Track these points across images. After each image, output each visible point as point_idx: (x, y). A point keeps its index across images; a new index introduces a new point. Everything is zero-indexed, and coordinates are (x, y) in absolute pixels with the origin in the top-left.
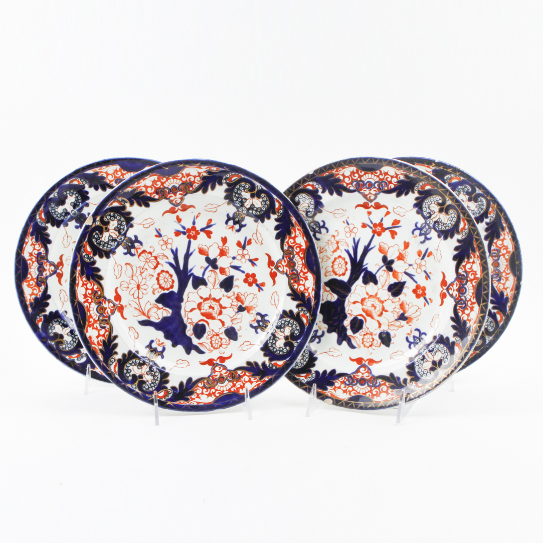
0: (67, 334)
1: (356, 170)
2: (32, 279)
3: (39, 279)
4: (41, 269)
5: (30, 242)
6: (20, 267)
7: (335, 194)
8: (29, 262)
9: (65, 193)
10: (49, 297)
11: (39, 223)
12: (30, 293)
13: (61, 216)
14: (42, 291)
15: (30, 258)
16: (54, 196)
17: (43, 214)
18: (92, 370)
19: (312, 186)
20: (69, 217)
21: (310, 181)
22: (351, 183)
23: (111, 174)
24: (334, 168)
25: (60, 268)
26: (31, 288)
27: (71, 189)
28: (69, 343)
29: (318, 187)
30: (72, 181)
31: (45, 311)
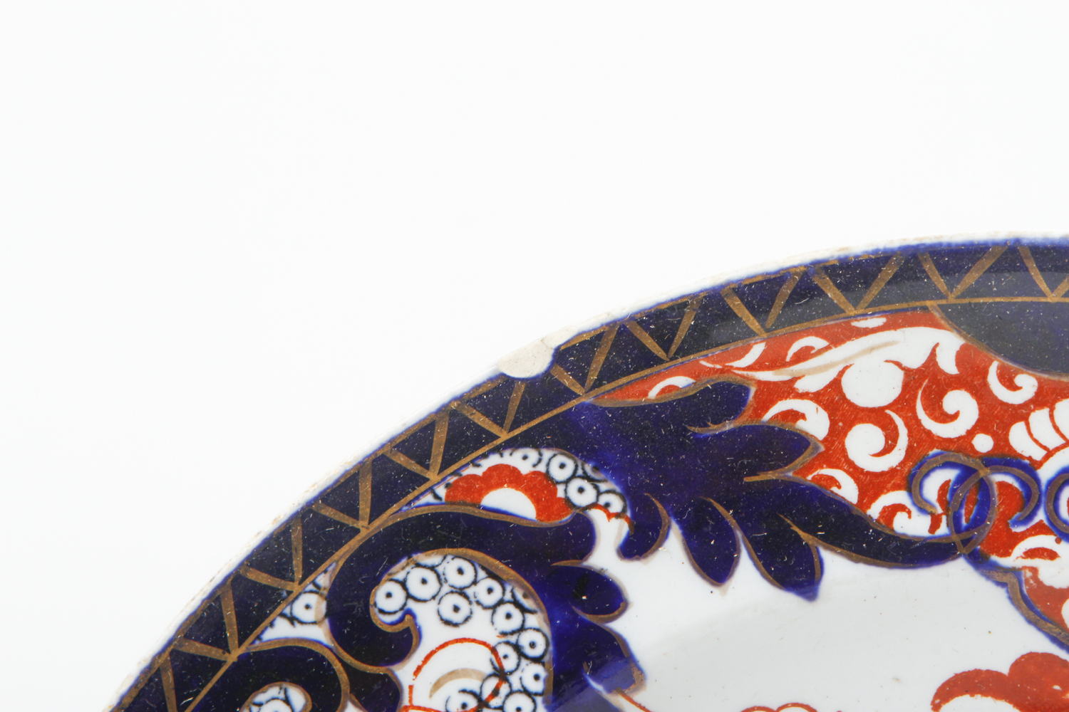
1: (961, 358)
7: (746, 571)
19: (539, 486)
21: (513, 444)
22: (910, 478)
24: (750, 334)
29: (589, 497)
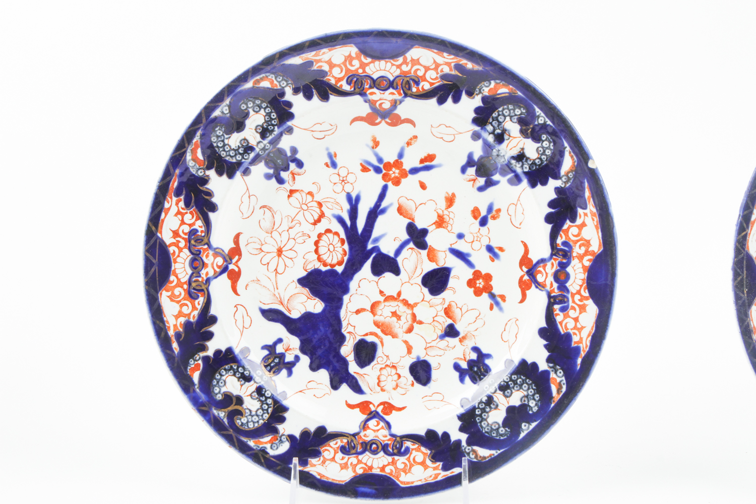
0: (251, 395)
2: (180, 284)
3: (194, 285)
4: (196, 263)
5: (174, 209)
6: (154, 261)
8: (172, 249)
9: (243, 107)
10: (214, 320)
11: (191, 170)
12: (176, 313)
13: (236, 155)
14: (199, 307)
15: (174, 241)
16: (223, 112)
17: (199, 151)
18: (301, 468)
20: (252, 155)
23: (339, 66)
25: (234, 261)
26: (178, 302)
27: (257, 99)
28: (254, 413)
30: (258, 82)
31: (204, 348)
